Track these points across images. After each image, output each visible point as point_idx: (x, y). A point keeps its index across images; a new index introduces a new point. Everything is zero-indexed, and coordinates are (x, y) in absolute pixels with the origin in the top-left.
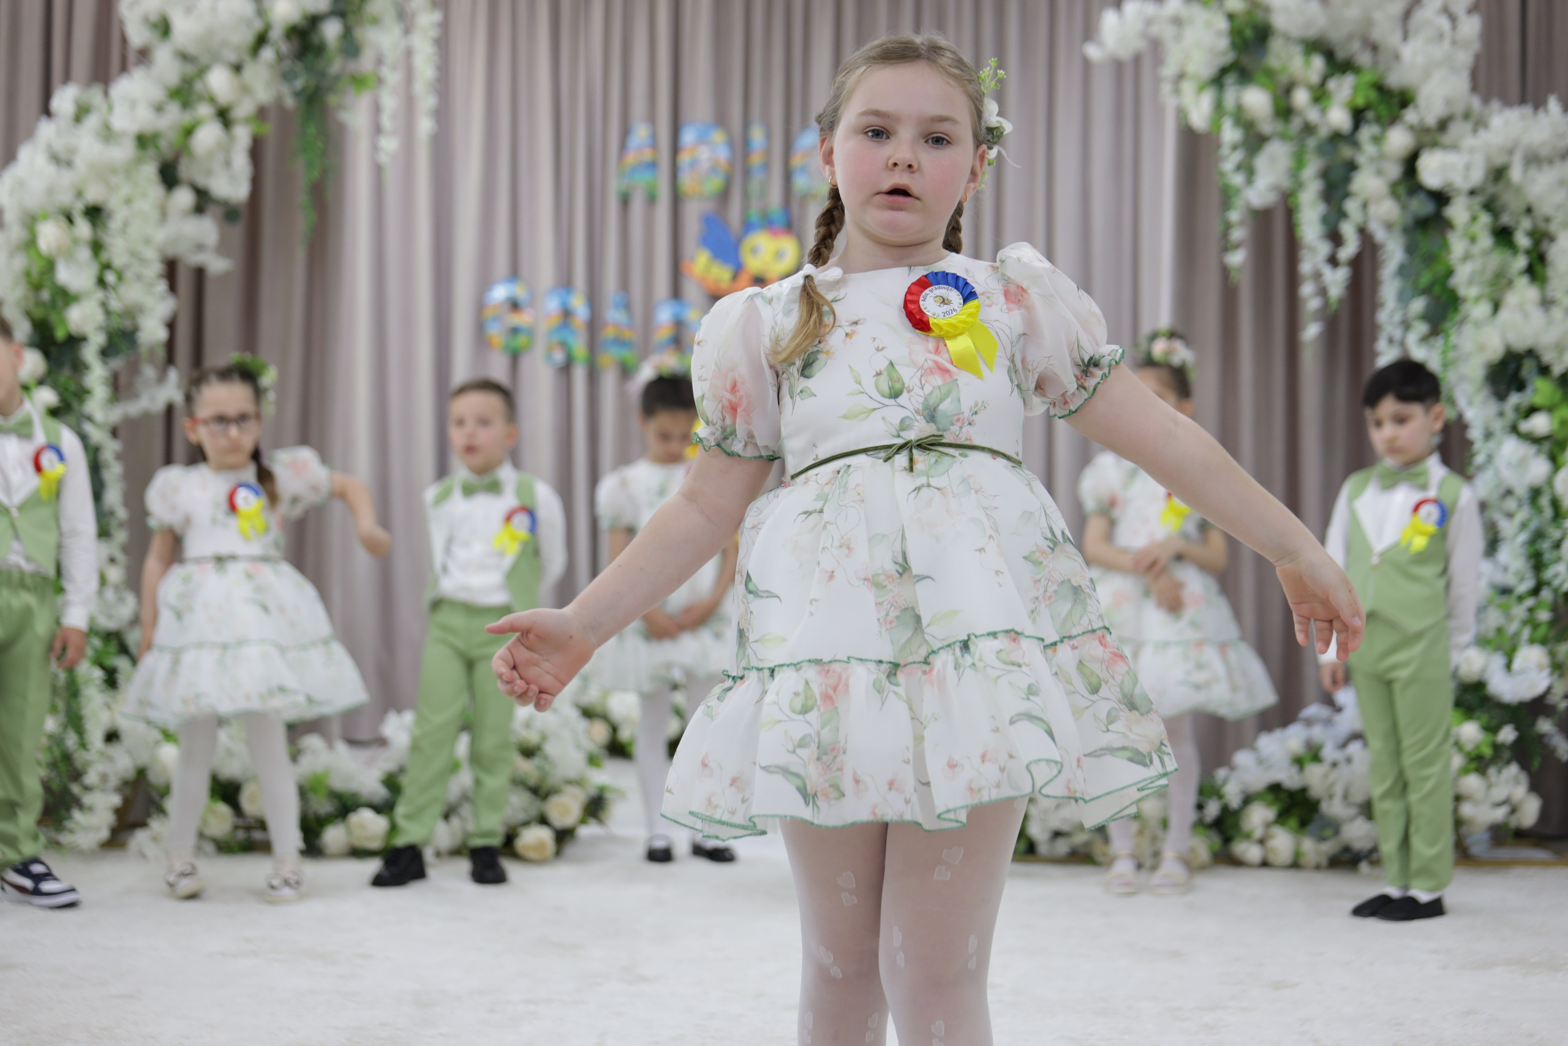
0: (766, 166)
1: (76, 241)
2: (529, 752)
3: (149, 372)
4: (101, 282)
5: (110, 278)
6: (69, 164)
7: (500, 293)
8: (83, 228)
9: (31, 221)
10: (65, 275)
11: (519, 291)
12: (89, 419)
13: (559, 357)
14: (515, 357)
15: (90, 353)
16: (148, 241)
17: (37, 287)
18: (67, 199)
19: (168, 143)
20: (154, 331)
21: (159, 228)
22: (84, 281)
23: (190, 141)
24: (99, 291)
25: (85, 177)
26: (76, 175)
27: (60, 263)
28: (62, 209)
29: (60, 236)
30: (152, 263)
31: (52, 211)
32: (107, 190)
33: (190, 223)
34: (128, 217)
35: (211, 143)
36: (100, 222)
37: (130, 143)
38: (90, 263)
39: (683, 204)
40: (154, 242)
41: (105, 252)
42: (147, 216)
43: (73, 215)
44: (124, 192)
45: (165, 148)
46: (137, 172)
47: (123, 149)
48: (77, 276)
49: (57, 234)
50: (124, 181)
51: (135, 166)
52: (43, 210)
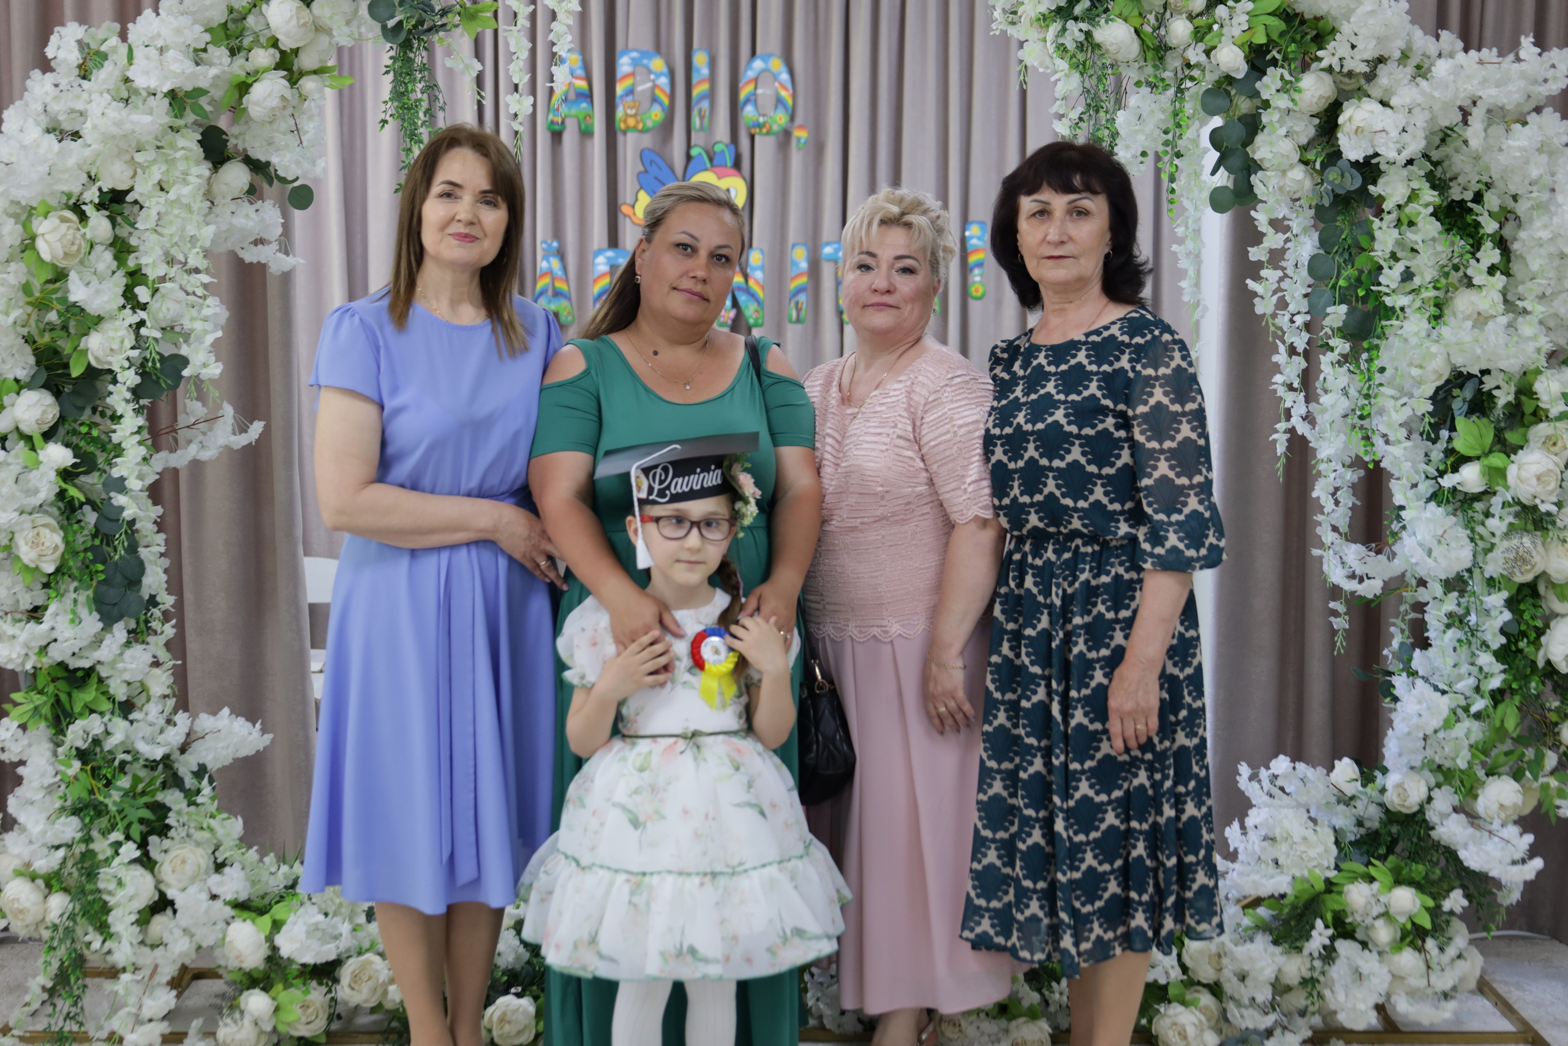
0: (711, 95)
1: (92, 243)
3: (197, 409)
4: (130, 298)
5: (142, 293)
6: (76, 135)
8: (100, 225)
9: (26, 215)
10: (77, 292)
12: (120, 485)
15: (119, 398)
16: (193, 239)
17: (39, 307)
18: (76, 189)
19: (212, 102)
20: (205, 365)
21: (207, 224)
22: (106, 298)
23: (244, 100)
24: (128, 311)
25: (98, 155)
26: (87, 152)
27: (73, 276)
28: (69, 199)
29: (70, 237)
30: (197, 271)
31: (54, 202)
32: (131, 173)
33: (247, 216)
34: (163, 210)
35: (275, 102)
36: (121, 214)
37: (162, 105)
38: (114, 273)
39: (620, 138)
40: (199, 244)
41: (133, 255)
42: (188, 208)
43: (84, 207)
44: (156, 174)
45: (208, 108)
46: (173, 147)
47: (151, 114)
48: (97, 292)
49: (65, 235)
50: (155, 161)
51: (171, 135)
52: (44, 202)
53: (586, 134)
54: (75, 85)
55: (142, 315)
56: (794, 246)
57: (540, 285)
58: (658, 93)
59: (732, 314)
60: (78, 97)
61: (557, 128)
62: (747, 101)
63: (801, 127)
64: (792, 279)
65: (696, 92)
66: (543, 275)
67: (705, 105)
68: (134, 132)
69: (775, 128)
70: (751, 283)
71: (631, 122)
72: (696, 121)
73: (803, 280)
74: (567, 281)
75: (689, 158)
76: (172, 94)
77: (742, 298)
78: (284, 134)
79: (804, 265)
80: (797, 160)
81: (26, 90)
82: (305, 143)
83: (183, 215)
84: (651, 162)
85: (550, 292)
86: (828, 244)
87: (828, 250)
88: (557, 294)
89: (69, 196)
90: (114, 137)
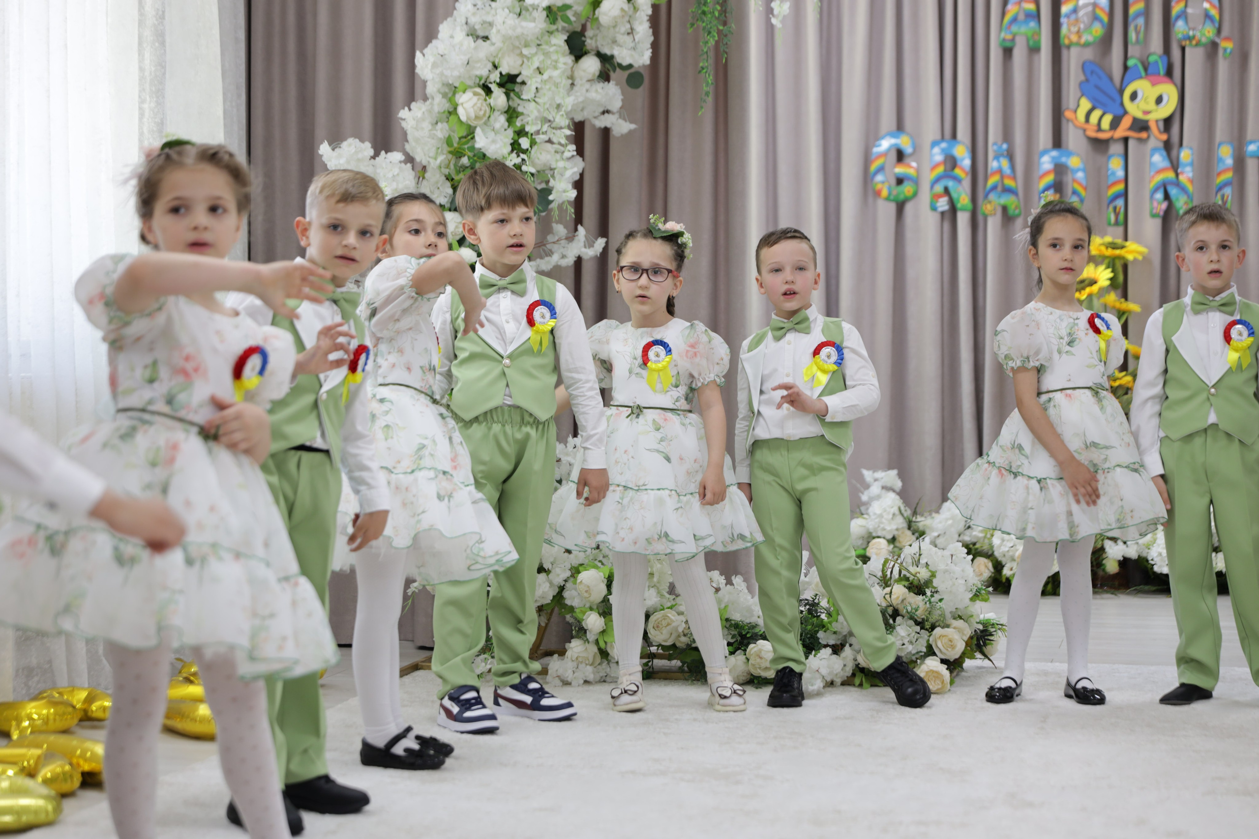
0: (1146, 13)
1: (492, 109)
2: (918, 588)
3: (560, 230)
4: (515, 147)
5: (524, 143)
6: (486, 38)
7: (885, 144)
8: (499, 97)
9: (452, 91)
10: (482, 141)
11: (905, 143)
13: (943, 204)
14: (900, 207)
16: (559, 106)
17: (458, 154)
18: (484, 72)
19: (576, 14)
20: (564, 191)
21: (568, 95)
22: (498, 146)
23: (597, 12)
24: (514, 155)
25: (500, 49)
26: (492, 48)
27: (478, 131)
28: (480, 80)
29: (479, 105)
30: (561, 128)
31: (470, 83)
32: (520, 62)
33: (597, 91)
34: (539, 86)
35: (616, 12)
36: (514, 90)
37: (541, 15)
38: (505, 130)
39: (1064, 52)
40: (563, 109)
41: (519, 119)
42: (557, 85)
43: (490, 85)
44: (536, 64)
45: (573, 19)
46: (548, 43)
47: (534, 22)
48: (494, 141)
49: (475, 104)
50: (536, 53)
51: (546, 37)
52: (462, 82)
53: (1034, 50)
54: (487, 5)
55: (523, 156)
56: (1220, 145)
57: (992, 181)
58: (1099, 12)
59: (1164, 206)
60: (488, 13)
61: (1008, 44)
62: (1178, 17)
63: (1227, 39)
64: (1219, 174)
65: (1132, 10)
66: (994, 173)
67: (1141, 21)
68: (523, 34)
69: (1204, 40)
70: (1182, 178)
71: (1074, 38)
72: (1132, 36)
73: (1229, 175)
74: (1014, 178)
75: (1126, 68)
76: (549, 9)
77: (1173, 191)
78: (623, 34)
79: (1229, 162)
80: (1223, 67)
81: (455, 9)
82: (637, 40)
83: (553, 88)
84: (1092, 72)
85: (999, 188)
86: (1251, 142)
87: (1252, 148)
88: (1007, 190)
89: (480, 79)
90: (510, 38)
